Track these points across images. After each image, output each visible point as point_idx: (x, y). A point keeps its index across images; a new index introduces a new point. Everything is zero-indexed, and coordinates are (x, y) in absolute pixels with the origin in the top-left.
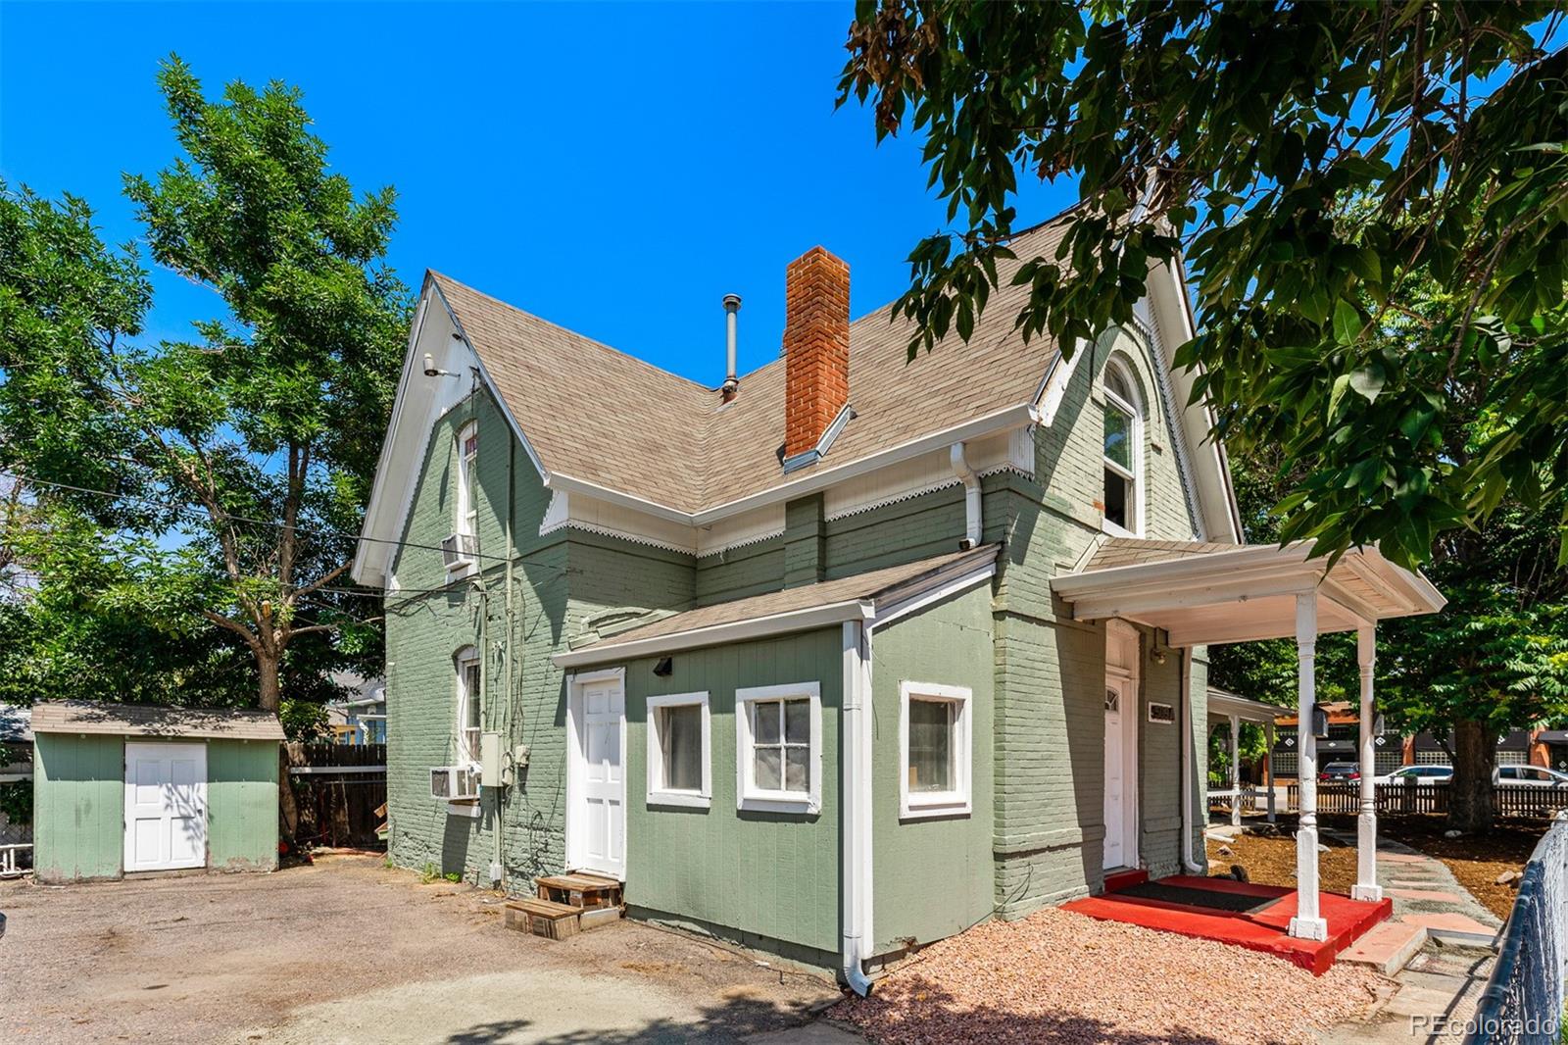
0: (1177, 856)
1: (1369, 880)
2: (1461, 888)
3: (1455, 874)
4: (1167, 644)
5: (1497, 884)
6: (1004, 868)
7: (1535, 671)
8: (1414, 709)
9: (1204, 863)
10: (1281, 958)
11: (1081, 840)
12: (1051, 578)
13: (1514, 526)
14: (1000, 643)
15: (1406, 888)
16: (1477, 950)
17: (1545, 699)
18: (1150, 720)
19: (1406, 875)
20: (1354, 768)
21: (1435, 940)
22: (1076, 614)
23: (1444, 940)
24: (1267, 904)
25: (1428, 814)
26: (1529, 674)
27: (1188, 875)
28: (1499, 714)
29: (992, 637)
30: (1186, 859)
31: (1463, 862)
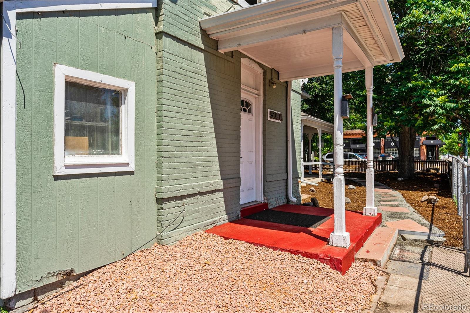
0: (285, 194)
1: (371, 205)
2: (408, 205)
3: (404, 197)
4: (279, 79)
5: (421, 202)
6: (162, 208)
7: (433, 104)
8: (387, 123)
9: (298, 197)
10: (323, 263)
11: (222, 188)
12: (200, 20)
13: (421, 47)
14: (160, 54)
15: (386, 205)
16: (422, 241)
17: (437, 116)
18: (269, 119)
19: (386, 199)
20: (365, 155)
21: (402, 236)
22: (219, 47)
23: (407, 236)
24: (323, 221)
25: (390, 171)
26: (431, 106)
27: (291, 204)
28: (419, 124)
29: (154, 50)
30: (289, 195)
31: (406, 191)
